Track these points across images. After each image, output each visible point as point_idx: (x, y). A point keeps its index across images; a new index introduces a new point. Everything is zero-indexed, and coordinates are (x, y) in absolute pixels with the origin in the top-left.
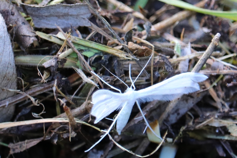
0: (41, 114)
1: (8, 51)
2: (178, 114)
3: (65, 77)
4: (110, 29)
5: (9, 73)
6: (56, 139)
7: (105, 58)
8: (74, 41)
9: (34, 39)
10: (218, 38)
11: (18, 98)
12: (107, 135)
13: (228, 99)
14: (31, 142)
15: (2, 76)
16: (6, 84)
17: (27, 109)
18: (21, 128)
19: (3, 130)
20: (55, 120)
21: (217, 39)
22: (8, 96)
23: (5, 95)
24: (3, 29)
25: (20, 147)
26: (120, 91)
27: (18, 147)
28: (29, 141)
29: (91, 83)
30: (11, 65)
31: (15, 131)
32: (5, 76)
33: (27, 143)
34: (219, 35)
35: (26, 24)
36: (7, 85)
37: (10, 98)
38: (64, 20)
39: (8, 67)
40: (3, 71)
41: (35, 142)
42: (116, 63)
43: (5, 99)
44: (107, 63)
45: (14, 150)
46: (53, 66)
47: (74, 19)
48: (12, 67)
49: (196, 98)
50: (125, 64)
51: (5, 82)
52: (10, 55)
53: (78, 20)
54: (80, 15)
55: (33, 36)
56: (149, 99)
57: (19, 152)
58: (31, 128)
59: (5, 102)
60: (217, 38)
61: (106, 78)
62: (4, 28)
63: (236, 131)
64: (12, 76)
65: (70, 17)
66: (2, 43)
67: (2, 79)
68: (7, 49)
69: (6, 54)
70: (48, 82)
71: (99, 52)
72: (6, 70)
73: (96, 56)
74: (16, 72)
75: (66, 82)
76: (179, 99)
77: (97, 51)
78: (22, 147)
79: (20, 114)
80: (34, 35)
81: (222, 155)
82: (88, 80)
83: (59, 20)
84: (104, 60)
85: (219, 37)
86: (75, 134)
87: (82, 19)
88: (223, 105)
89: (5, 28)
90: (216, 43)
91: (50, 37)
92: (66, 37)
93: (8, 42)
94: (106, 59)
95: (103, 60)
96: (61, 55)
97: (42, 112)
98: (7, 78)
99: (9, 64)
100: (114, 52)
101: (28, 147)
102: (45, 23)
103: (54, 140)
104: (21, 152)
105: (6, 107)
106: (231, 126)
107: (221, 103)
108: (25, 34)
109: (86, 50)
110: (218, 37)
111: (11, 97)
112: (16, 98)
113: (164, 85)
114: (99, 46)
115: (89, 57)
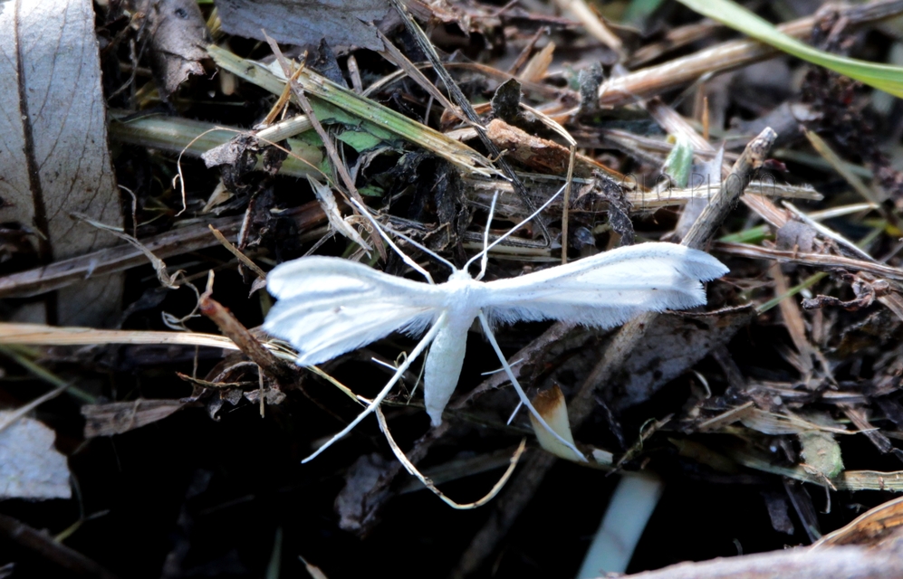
0: (185, 318)
1: (90, 97)
2: (657, 375)
3: (279, 208)
4: (439, 67)
5: (88, 169)
6: (216, 404)
7: (408, 160)
8: (319, 93)
9: (192, 69)
10: (765, 144)
11: (129, 253)
12: (373, 414)
13: (833, 349)
14: (151, 407)
15: (66, 174)
16: (83, 202)
17: (158, 294)
18: (131, 352)
19: (81, 350)
20: (221, 340)
21: (760, 145)
22: (98, 242)
23: (87, 240)
24: (82, 23)
25: (116, 418)
26: (427, 274)
27: (111, 416)
28: (147, 402)
29: (350, 237)
30: (93, 142)
31: (112, 358)
32: (77, 177)
33: (139, 408)
34: (770, 133)
35: (186, 17)
36: (88, 208)
37: (105, 250)
38: (305, 21)
39: (85, 148)
40: (68, 158)
41: (163, 410)
42: (442, 183)
43: (90, 250)
44: (415, 177)
45: (97, 425)
46: (230, 166)
47: (337, 21)
48: (98, 151)
49: (716, 329)
50: (481, 190)
51: (77, 196)
52: (94, 111)
53: (346, 25)
54: (353, 9)
55: (195, 58)
56: (530, 313)
57: (112, 433)
58: (164, 358)
59: (86, 262)
60: (760, 142)
61: (401, 226)
62: (87, 18)
63: (824, 454)
64: (100, 180)
65: (324, 13)
66: (72, 69)
67: (66, 184)
68: (85, 89)
69: (80, 106)
70: (223, 215)
71: (394, 138)
72: (77, 158)
73: (381, 150)
74: (112, 169)
75: (282, 222)
76: (642, 326)
77: (386, 136)
78: (121, 420)
79: (132, 306)
80: (200, 54)
81: (782, 529)
82: (344, 227)
83: (292, 18)
84: (406, 167)
85: (768, 139)
86: (279, 394)
87: (361, 25)
88: (817, 366)
89: (89, 21)
90: (753, 160)
91: (251, 68)
92: (290, 76)
93: (92, 66)
94: (412, 165)
95: (400, 168)
96: (265, 131)
97: (191, 315)
98: (83, 183)
99: (89, 141)
100: (438, 146)
101: (141, 423)
102: (251, 22)
103: (212, 407)
104: (116, 436)
105: (87, 277)
106: (813, 436)
107: (813, 356)
108: (171, 50)
109: (352, 128)
110: (765, 141)
111: (108, 247)
112: (124, 254)
113: (578, 273)
114: (396, 120)
115: (359, 150)
